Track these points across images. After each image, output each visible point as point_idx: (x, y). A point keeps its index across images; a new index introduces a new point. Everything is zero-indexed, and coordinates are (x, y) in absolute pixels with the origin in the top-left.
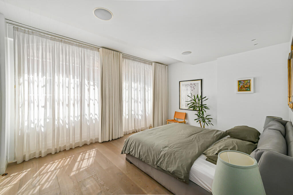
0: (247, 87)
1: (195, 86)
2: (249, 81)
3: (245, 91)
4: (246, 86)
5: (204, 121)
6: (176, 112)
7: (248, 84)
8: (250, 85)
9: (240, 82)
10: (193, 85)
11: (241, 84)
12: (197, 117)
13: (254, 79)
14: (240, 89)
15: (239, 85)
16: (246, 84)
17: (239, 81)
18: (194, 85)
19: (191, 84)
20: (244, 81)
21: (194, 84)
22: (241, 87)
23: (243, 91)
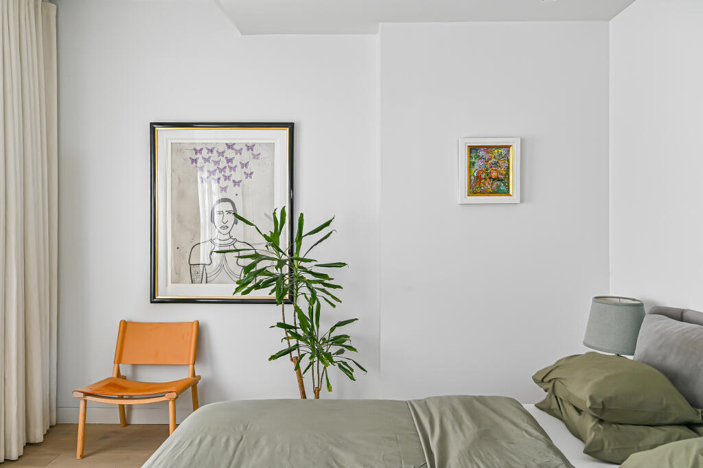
0: (498, 179)
1: (256, 156)
2: (503, 151)
3: (491, 193)
4: (494, 175)
5: (320, 355)
6: (125, 325)
7: (503, 164)
8: (508, 168)
9: (473, 155)
10: (240, 152)
11: (479, 164)
12: (278, 339)
13: (522, 141)
14: (477, 186)
15: (471, 164)
16: (496, 164)
17: (473, 149)
18: (246, 156)
19: (230, 146)
20: (488, 148)
21: (250, 148)
22: (479, 177)
23: (484, 193)
